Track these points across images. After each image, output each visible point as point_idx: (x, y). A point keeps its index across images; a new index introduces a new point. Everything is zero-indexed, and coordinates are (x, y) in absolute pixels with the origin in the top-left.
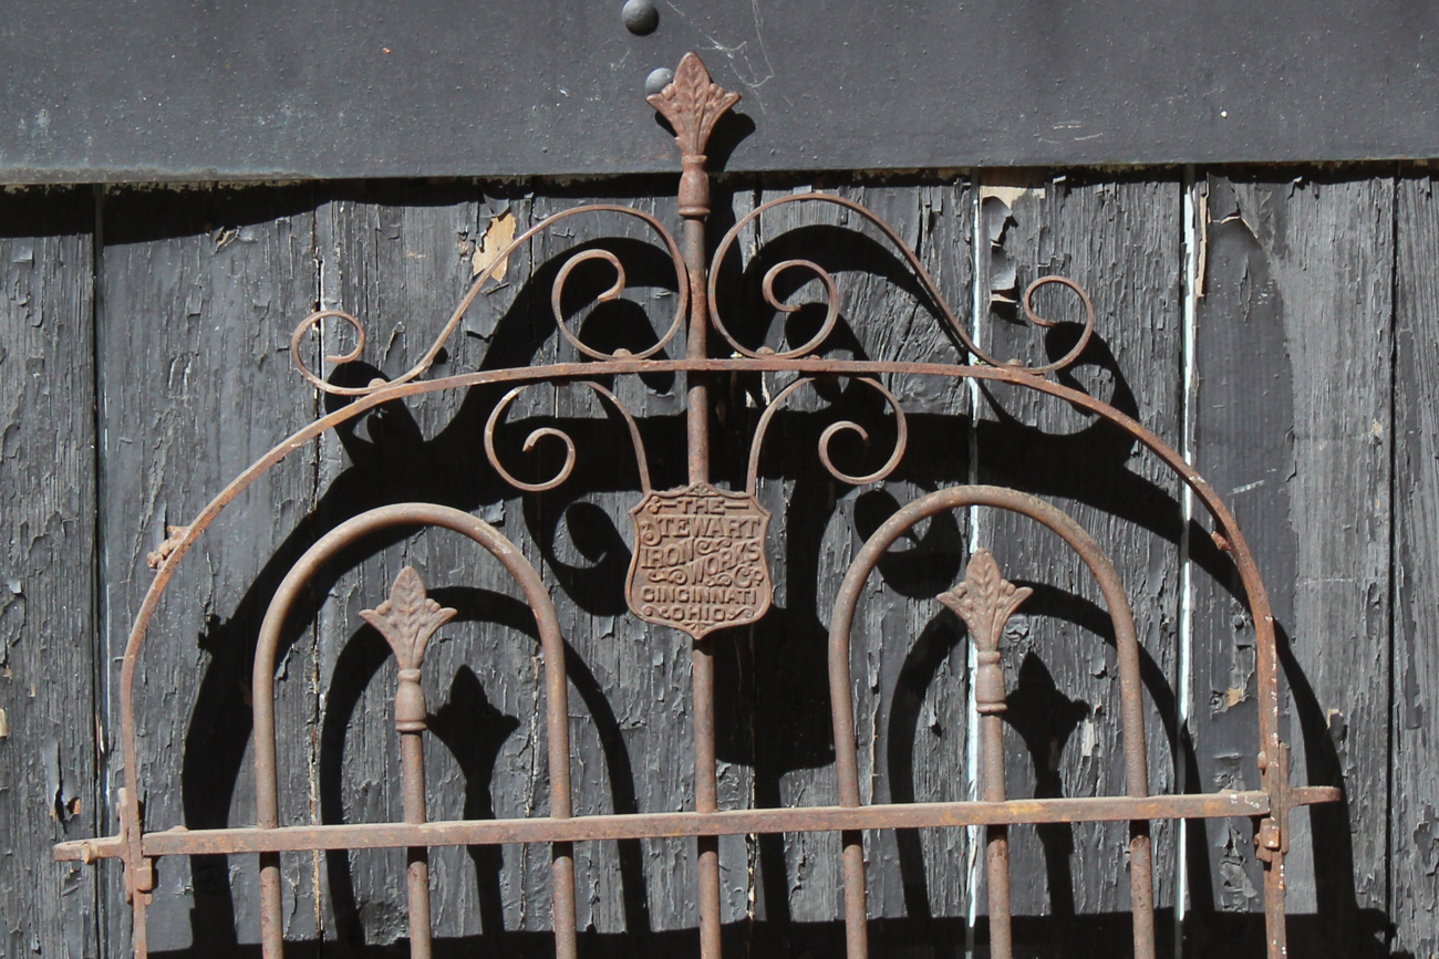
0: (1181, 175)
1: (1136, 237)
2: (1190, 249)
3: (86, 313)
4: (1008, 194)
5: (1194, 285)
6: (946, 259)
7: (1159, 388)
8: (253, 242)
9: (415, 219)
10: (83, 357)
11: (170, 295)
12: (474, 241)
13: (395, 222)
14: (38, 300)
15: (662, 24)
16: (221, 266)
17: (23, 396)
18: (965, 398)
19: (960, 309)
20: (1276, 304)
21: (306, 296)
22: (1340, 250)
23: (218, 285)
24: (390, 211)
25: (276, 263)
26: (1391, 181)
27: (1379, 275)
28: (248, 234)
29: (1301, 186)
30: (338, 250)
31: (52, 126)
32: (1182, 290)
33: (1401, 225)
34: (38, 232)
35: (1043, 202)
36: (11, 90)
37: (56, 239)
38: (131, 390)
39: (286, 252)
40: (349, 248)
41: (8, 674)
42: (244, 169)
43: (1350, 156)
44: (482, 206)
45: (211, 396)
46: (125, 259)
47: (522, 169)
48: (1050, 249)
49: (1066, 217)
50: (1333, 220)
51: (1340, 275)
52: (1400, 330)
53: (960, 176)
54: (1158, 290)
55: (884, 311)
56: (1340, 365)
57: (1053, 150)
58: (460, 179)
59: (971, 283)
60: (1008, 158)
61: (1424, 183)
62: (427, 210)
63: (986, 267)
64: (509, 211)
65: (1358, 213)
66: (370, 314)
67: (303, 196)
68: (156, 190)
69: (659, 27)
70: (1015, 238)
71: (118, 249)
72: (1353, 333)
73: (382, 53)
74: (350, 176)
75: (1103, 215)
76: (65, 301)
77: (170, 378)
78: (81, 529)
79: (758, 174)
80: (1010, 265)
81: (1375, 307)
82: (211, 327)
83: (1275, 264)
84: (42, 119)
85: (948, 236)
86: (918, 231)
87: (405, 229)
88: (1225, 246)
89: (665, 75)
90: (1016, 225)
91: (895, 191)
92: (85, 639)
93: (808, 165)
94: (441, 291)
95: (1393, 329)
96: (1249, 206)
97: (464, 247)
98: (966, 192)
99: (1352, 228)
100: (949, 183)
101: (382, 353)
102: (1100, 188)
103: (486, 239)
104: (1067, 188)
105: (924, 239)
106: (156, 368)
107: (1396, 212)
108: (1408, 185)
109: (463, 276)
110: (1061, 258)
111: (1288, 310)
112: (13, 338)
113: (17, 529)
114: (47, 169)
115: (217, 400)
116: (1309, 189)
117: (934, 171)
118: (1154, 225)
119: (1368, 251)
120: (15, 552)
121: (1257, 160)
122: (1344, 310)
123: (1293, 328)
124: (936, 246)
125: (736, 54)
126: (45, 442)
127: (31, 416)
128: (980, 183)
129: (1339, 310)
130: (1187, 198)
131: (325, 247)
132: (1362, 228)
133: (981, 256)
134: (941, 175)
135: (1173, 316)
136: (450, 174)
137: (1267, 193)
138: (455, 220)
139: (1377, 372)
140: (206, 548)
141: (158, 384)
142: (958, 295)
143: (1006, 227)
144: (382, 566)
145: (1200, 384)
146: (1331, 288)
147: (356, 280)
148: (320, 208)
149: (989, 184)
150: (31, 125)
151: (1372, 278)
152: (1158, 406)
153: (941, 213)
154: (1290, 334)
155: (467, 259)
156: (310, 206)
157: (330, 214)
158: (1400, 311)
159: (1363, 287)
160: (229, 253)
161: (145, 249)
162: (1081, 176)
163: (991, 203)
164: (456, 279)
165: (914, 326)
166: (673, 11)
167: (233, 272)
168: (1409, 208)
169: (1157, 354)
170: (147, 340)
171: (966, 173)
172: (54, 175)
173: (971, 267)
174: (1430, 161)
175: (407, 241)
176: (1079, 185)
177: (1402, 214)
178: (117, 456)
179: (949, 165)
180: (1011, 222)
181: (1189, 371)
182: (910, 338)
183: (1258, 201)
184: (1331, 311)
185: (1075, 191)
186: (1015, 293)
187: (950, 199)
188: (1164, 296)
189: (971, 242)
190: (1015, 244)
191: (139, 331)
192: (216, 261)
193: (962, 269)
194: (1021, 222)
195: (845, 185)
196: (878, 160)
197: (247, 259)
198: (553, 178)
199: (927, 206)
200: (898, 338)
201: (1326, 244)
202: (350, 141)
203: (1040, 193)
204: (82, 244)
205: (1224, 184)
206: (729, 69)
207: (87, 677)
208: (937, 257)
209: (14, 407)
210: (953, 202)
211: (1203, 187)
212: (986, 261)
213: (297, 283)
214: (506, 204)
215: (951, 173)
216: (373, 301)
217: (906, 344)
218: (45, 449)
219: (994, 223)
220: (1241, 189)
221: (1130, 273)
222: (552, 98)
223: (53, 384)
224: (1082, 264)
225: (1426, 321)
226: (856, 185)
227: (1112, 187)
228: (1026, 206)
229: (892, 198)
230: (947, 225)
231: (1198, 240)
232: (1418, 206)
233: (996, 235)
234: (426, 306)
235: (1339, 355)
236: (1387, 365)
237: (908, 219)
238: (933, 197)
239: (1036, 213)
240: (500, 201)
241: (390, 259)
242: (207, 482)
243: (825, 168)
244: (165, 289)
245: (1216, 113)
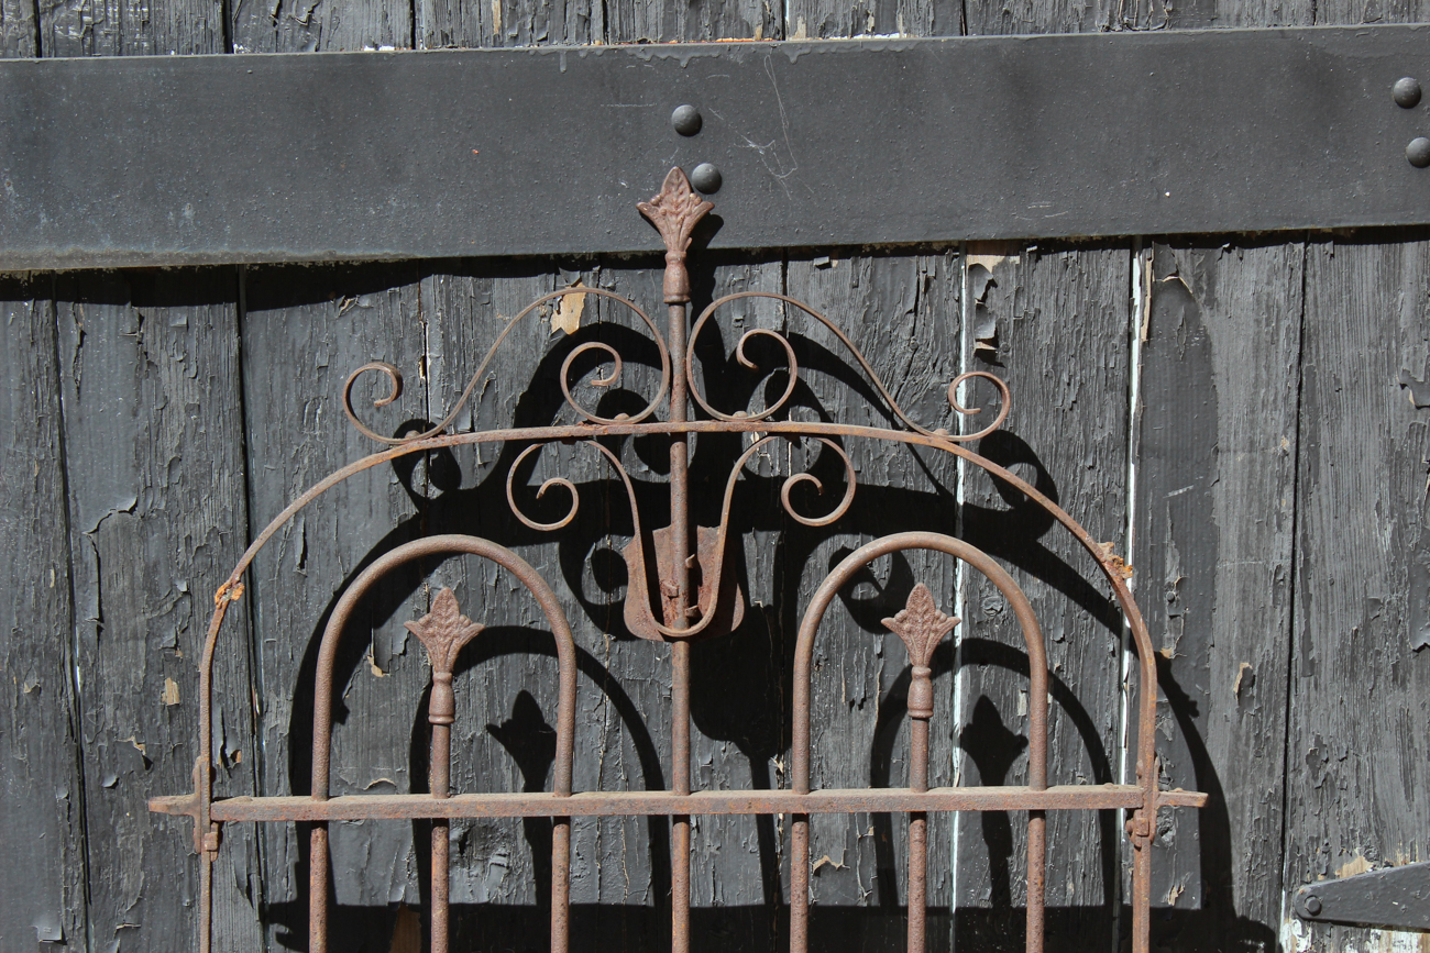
0: (1131, 244)
1: (1094, 293)
2: (1137, 302)
3: (233, 366)
4: (990, 261)
5: (1140, 332)
6: (938, 315)
7: (1110, 414)
8: (370, 308)
9: (502, 287)
10: (232, 402)
11: (303, 351)
12: (552, 305)
13: (486, 290)
14: (193, 357)
15: (705, 127)
16: (344, 327)
17: (183, 434)
18: (953, 425)
19: (950, 354)
20: (1206, 346)
21: (414, 352)
22: (1258, 302)
23: (342, 343)
24: (482, 281)
25: (389, 324)
26: (1302, 245)
27: (1289, 321)
28: (365, 301)
29: (1228, 250)
30: (439, 314)
31: (196, 217)
32: (1130, 336)
33: (1309, 280)
34: (191, 303)
35: (1018, 267)
36: (161, 188)
37: (206, 308)
38: (273, 427)
39: (397, 315)
40: (448, 313)
41: (179, 654)
42: (359, 251)
43: (1269, 226)
44: (558, 277)
45: (339, 431)
46: (263, 323)
47: (590, 247)
48: (1023, 304)
49: (1037, 278)
50: (1254, 277)
51: (1258, 322)
52: (1305, 365)
53: (951, 247)
54: (1111, 336)
55: (888, 356)
56: (1256, 393)
57: (1030, 227)
58: (539, 256)
59: (959, 333)
60: (991, 233)
61: (1328, 246)
62: (512, 280)
63: (971, 320)
64: (580, 280)
65: (1274, 272)
66: (467, 365)
67: (409, 272)
68: (288, 265)
69: (703, 130)
70: (994, 296)
71: (259, 314)
72: (1267, 368)
73: (471, 153)
74: (447, 255)
75: (1067, 276)
76: (216, 357)
77: (306, 418)
78: (234, 540)
79: (785, 249)
80: (991, 318)
81: (1286, 348)
82: (337, 377)
83: (1206, 313)
84: (188, 212)
85: (940, 296)
86: (915, 293)
87: (495, 296)
88: (1166, 300)
89: (707, 170)
90: (996, 286)
91: (897, 260)
92: (241, 626)
93: (826, 241)
94: (525, 345)
95: (1300, 364)
96: (1186, 267)
97: (543, 310)
98: (955, 260)
99: (1269, 283)
100: (941, 253)
101: (477, 396)
102: (1065, 255)
103: (561, 303)
104: (1038, 256)
105: (921, 299)
106: (293, 410)
107: (1305, 269)
108: (1316, 248)
109: (543, 333)
110: (1032, 312)
111: (1215, 350)
112: (174, 388)
113: (182, 540)
114: (194, 253)
115: (344, 435)
116: (1235, 253)
117: (929, 244)
118: (1107, 284)
119: (1282, 302)
120: (181, 558)
121: (1194, 231)
122: (1262, 349)
123: (1219, 364)
124: (931, 304)
125: (767, 151)
126: (203, 470)
127: (190, 449)
128: (967, 253)
129: (1257, 350)
130: (1136, 261)
131: (429, 312)
132: (1277, 283)
133: (967, 311)
134: (935, 247)
135: (1122, 357)
136: (530, 252)
137: (1201, 256)
138: (536, 288)
139: (1286, 399)
140: (338, 553)
141: (295, 422)
142: (948, 343)
143: (987, 288)
144: (482, 565)
145: (1143, 411)
146: (1251, 332)
147: (455, 338)
148: (424, 280)
149: (974, 253)
150: (179, 217)
151: (1284, 324)
152: (1109, 429)
153: (935, 278)
154: (1216, 370)
155: (546, 319)
156: (417, 279)
157: (432, 286)
158: (1306, 350)
159: (1277, 328)
160: (350, 317)
161: (280, 314)
162: (1049, 246)
163: (976, 269)
164: (537, 336)
165: (912, 368)
166: (715, 116)
167: (354, 331)
168: (1316, 266)
169: (1110, 387)
170: (285, 386)
171: (956, 245)
172: (200, 257)
173: (959, 321)
174: (1334, 229)
175: (497, 304)
176: (1048, 252)
177: (1310, 272)
178: (263, 480)
179: (942, 239)
180: (992, 283)
181: (1134, 400)
182: (909, 378)
183: (1193, 263)
184: (1250, 351)
185: (1044, 257)
186: (994, 341)
187: (942, 266)
188: (1116, 341)
189: (959, 301)
190: (995, 300)
191: (277, 380)
192: (340, 323)
193: (951, 322)
194: (1000, 283)
195: (857, 256)
196: (884, 236)
197: (365, 321)
198: (616, 254)
199: (924, 272)
200: (899, 378)
201: (1247, 297)
202: (446, 227)
203: (1016, 259)
204: (229, 311)
205: (1167, 250)
206: (760, 163)
207: (243, 656)
208: (931, 313)
209: (176, 443)
210: (945, 268)
211: (1149, 253)
212: (971, 315)
213: (407, 340)
214: (577, 275)
215: (943, 245)
216: (469, 355)
217: (906, 382)
218: (203, 476)
219: (978, 285)
220: (1180, 253)
221: (1088, 323)
222: (614, 190)
223: (207, 424)
224: (1048, 318)
225: (1327, 356)
226: (866, 255)
227: (1074, 254)
228: (1004, 271)
229: (895, 265)
230: (940, 287)
231: (1144, 296)
232: (1323, 264)
233: (979, 295)
234: (513, 358)
235: (1256, 386)
236: (1294, 392)
237: (908, 283)
238: (928, 264)
239: (1012, 275)
240: (572, 273)
241: (483, 321)
242: (337, 500)
243: (840, 243)
244: (299, 346)
245: (1160, 194)
